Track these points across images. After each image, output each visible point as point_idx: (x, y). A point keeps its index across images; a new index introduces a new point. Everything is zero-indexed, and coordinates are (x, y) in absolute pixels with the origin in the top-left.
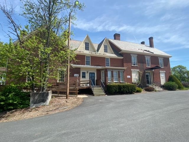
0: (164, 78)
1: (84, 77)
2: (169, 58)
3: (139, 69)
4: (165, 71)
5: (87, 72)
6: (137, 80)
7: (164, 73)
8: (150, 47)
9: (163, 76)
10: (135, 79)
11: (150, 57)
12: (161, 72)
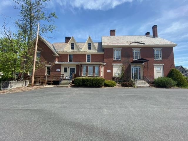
0: (161, 72)
1: (65, 71)
2: (173, 48)
3: (123, 63)
4: (163, 64)
5: (68, 68)
6: (119, 75)
7: (162, 67)
8: (153, 37)
9: (160, 70)
10: (116, 73)
11: (140, 49)
12: (156, 65)
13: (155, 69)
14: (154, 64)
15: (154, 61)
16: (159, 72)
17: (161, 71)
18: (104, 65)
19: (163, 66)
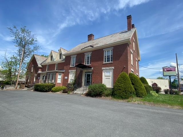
4: (113, 68)
6: (73, 81)
7: (112, 71)
10: (71, 80)
11: (91, 52)
12: (104, 69)
13: (103, 74)
14: (103, 68)
15: (103, 64)
16: (109, 77)
17: (110, 76)
18: (63, 73)
19: (113, 69)
